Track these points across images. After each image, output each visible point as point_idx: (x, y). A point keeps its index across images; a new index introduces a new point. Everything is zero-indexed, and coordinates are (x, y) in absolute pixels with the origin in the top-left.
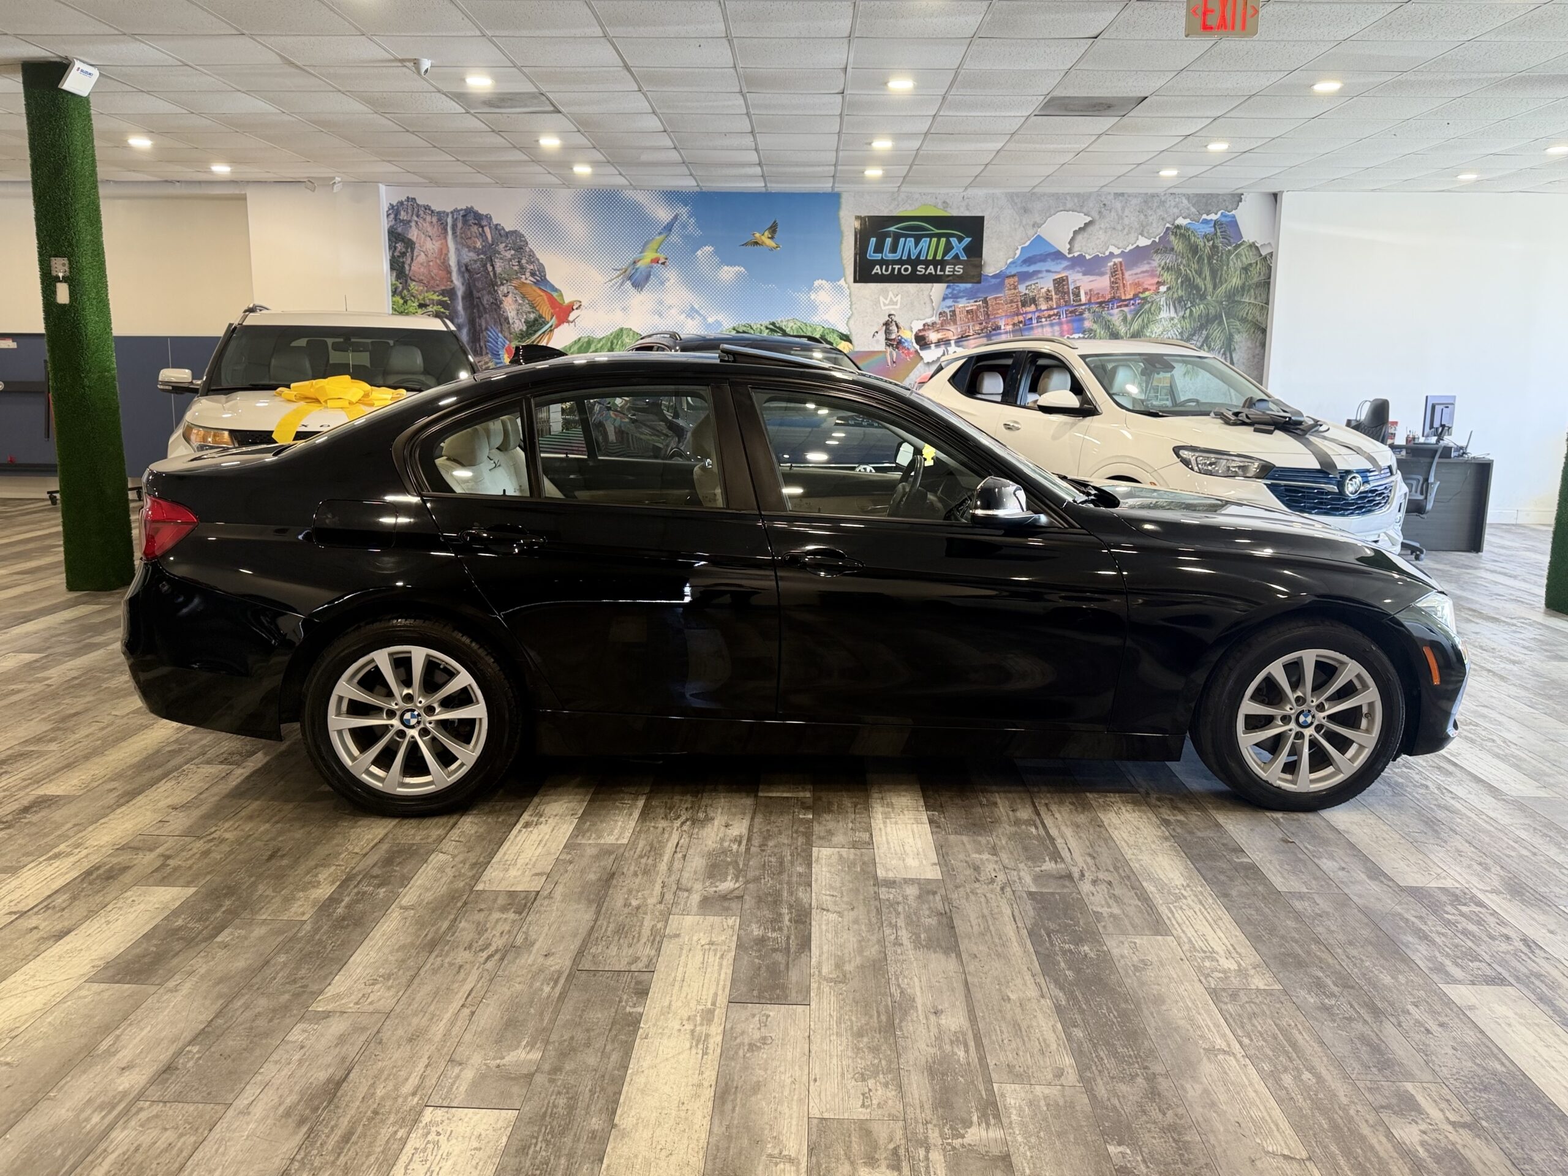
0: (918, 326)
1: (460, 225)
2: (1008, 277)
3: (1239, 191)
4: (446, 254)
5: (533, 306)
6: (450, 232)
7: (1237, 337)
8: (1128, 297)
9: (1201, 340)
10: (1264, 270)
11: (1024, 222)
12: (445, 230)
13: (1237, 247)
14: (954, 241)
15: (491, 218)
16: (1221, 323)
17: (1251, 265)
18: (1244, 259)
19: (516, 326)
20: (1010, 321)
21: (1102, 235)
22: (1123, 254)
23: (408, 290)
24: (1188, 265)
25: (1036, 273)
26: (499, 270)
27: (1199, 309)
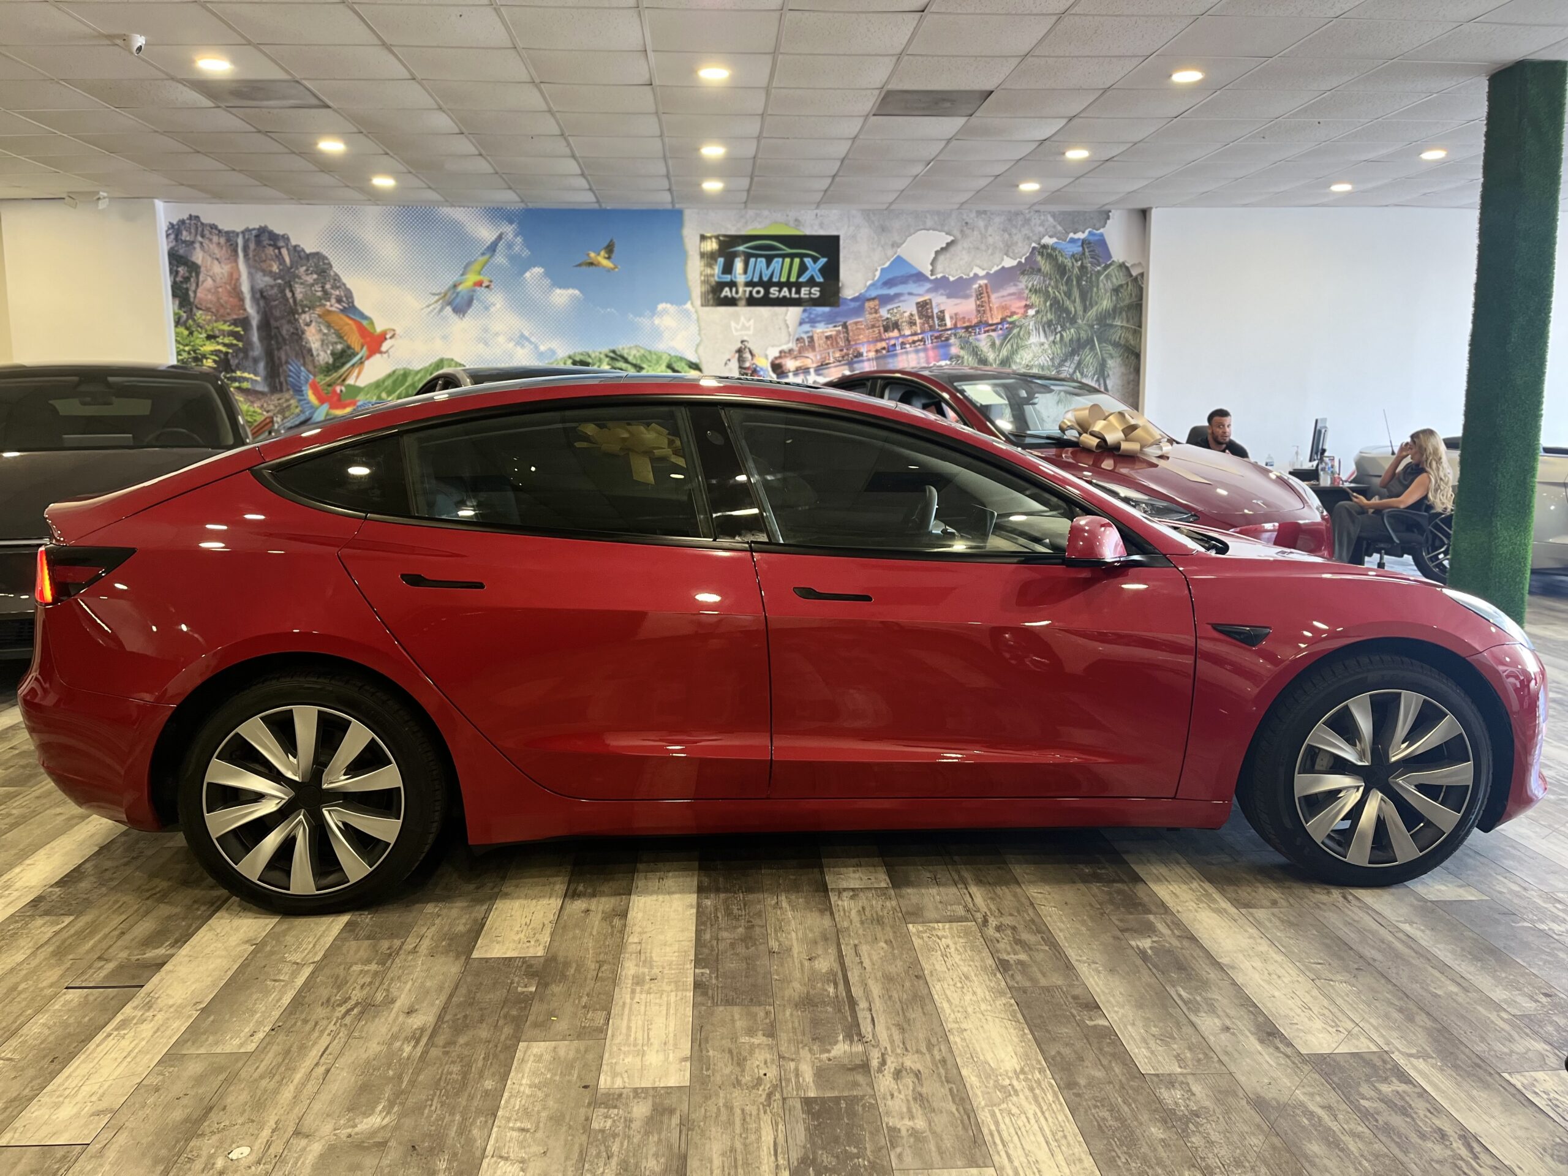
0: (773, 353)
1: (252, 246)
2: (869, 300)
3: (1107, 208)
4: (238, 279)
6: (241, 254)
7: (1110, 363)
8: (995, 321)
9: (1073, 366)
10: (1135, 292)
11: (883, 242)
12: (235, 251)
13: (1107, 267)
14: (808, 261)
15: (288, 239)
16: (1093, 348)
17: (1121, 286)
18: (1114, 280)
19: (321, 358)
20: (873, 347)
21: (966, 257)
22: (988, 275)
23: (194, 320)
24: (1057, 287)
25: (897, 296)
26: (299, 296)
27: (1070, 333)
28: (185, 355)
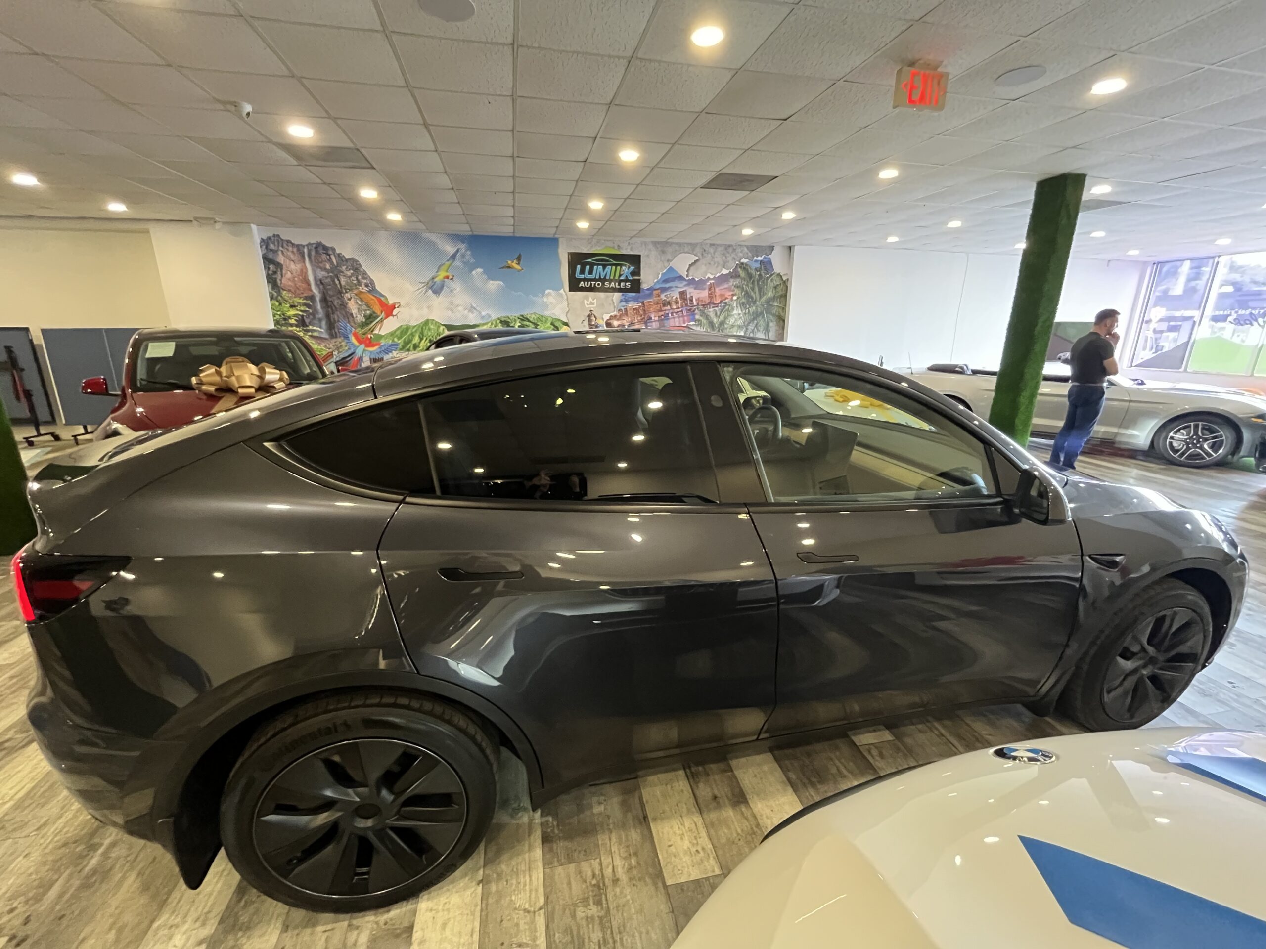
0: (606, 317)
1: (313, 253)
2: (655, 289)
3: (772, 245)
4: (306, 273)
5: (368, 306)
8: (717, 302)
9: (754, 326)
10: (784, 288)
11: (663, 258)
13: (771, 275)
14: (624, 268)
17: (778, 285)
18: (775, 282)
19: (358, 319)
20: (657, 315)
21: (704, 268)
22: (714, 279)
23: (282, 297)
24: (747, 285)
25: (670, 288)
26: (343, 283)
27: (751, 310)
28: (278, 317)
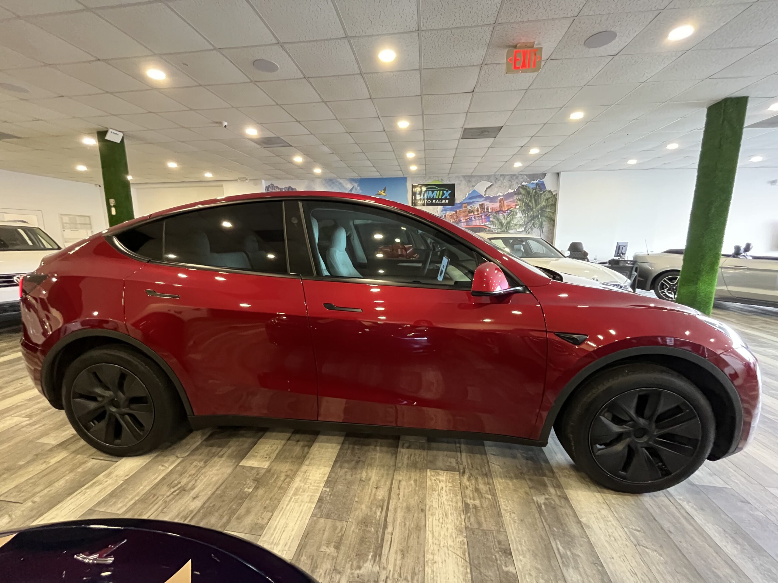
2: (464, 204)
3: (545, 172)
7: (544, 223)
8: (505, 210)
9: (531, 224)
10: (554, 200)
11: (469, 184)
13: (544, 192)
14: (445, 192)
15: (296, 189)
16: (538, 218)
17: (549, 198)
18: (547, 196)
21: (496, 190)
22: (503, 195)
24: (526, 198)
25: (473, 202)
27: (530, 214)
